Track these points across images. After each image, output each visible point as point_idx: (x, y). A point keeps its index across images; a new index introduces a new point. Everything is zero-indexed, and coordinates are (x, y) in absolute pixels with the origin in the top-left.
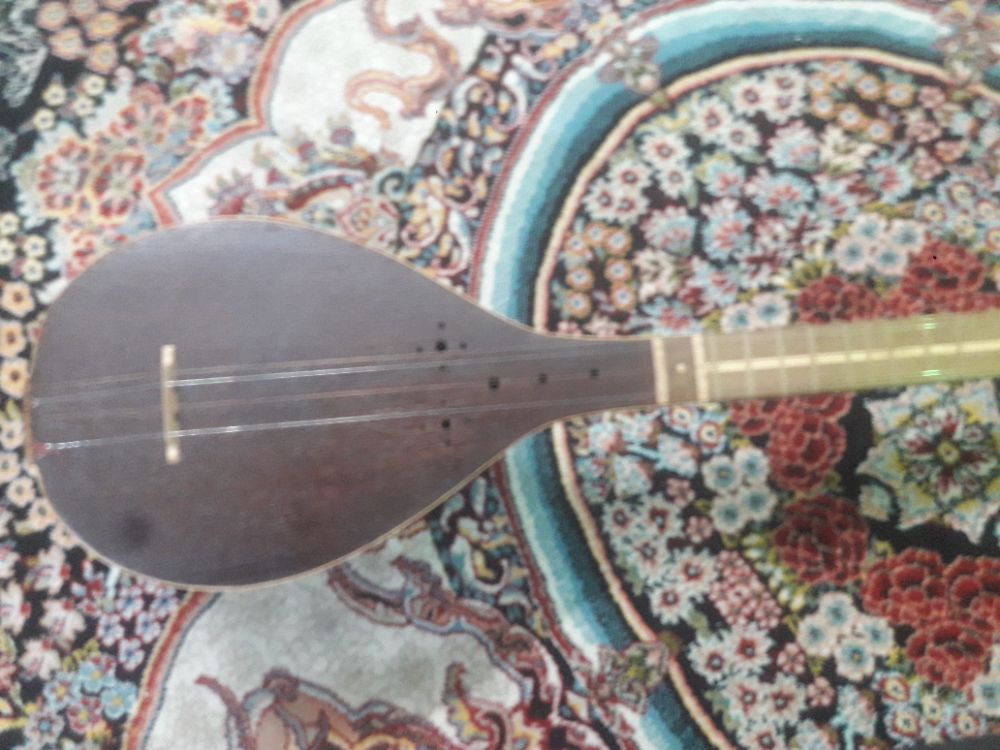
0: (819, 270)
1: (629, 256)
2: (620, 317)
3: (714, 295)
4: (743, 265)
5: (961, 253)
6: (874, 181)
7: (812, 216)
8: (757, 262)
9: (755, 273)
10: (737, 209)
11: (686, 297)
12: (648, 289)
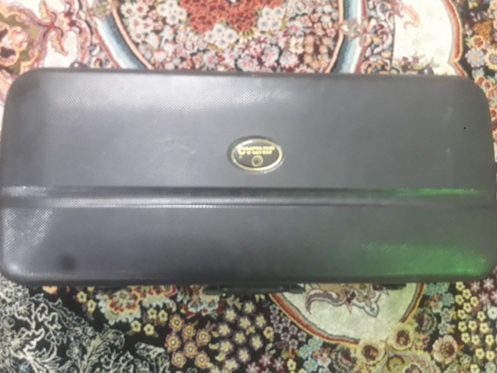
0: (244, 33)
1: (304, 53)
2: (313, 34)
3: (280, 34)
4: (269, 42)
5: (195, 28)
6: (216, 60)
7: (240, 53)
8: (264, 41)
9: (266, 38)
10: (264, 62)
11: (288, 35)
12: (301, 40)
